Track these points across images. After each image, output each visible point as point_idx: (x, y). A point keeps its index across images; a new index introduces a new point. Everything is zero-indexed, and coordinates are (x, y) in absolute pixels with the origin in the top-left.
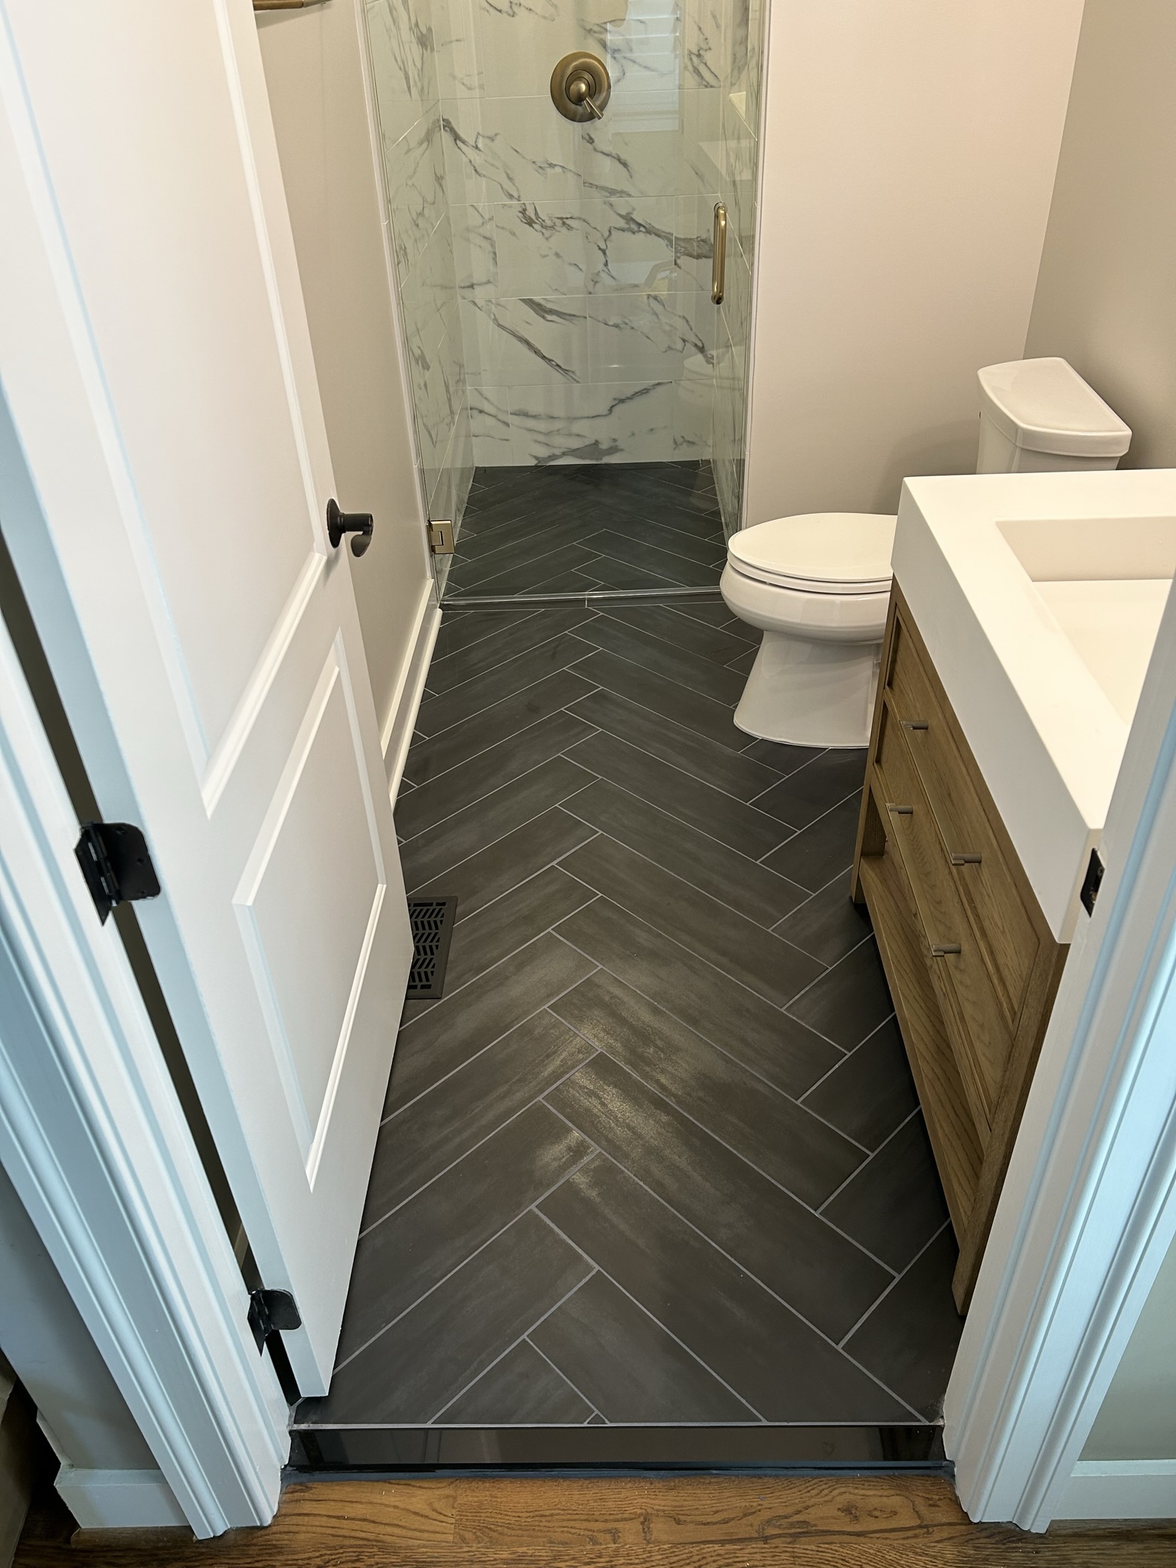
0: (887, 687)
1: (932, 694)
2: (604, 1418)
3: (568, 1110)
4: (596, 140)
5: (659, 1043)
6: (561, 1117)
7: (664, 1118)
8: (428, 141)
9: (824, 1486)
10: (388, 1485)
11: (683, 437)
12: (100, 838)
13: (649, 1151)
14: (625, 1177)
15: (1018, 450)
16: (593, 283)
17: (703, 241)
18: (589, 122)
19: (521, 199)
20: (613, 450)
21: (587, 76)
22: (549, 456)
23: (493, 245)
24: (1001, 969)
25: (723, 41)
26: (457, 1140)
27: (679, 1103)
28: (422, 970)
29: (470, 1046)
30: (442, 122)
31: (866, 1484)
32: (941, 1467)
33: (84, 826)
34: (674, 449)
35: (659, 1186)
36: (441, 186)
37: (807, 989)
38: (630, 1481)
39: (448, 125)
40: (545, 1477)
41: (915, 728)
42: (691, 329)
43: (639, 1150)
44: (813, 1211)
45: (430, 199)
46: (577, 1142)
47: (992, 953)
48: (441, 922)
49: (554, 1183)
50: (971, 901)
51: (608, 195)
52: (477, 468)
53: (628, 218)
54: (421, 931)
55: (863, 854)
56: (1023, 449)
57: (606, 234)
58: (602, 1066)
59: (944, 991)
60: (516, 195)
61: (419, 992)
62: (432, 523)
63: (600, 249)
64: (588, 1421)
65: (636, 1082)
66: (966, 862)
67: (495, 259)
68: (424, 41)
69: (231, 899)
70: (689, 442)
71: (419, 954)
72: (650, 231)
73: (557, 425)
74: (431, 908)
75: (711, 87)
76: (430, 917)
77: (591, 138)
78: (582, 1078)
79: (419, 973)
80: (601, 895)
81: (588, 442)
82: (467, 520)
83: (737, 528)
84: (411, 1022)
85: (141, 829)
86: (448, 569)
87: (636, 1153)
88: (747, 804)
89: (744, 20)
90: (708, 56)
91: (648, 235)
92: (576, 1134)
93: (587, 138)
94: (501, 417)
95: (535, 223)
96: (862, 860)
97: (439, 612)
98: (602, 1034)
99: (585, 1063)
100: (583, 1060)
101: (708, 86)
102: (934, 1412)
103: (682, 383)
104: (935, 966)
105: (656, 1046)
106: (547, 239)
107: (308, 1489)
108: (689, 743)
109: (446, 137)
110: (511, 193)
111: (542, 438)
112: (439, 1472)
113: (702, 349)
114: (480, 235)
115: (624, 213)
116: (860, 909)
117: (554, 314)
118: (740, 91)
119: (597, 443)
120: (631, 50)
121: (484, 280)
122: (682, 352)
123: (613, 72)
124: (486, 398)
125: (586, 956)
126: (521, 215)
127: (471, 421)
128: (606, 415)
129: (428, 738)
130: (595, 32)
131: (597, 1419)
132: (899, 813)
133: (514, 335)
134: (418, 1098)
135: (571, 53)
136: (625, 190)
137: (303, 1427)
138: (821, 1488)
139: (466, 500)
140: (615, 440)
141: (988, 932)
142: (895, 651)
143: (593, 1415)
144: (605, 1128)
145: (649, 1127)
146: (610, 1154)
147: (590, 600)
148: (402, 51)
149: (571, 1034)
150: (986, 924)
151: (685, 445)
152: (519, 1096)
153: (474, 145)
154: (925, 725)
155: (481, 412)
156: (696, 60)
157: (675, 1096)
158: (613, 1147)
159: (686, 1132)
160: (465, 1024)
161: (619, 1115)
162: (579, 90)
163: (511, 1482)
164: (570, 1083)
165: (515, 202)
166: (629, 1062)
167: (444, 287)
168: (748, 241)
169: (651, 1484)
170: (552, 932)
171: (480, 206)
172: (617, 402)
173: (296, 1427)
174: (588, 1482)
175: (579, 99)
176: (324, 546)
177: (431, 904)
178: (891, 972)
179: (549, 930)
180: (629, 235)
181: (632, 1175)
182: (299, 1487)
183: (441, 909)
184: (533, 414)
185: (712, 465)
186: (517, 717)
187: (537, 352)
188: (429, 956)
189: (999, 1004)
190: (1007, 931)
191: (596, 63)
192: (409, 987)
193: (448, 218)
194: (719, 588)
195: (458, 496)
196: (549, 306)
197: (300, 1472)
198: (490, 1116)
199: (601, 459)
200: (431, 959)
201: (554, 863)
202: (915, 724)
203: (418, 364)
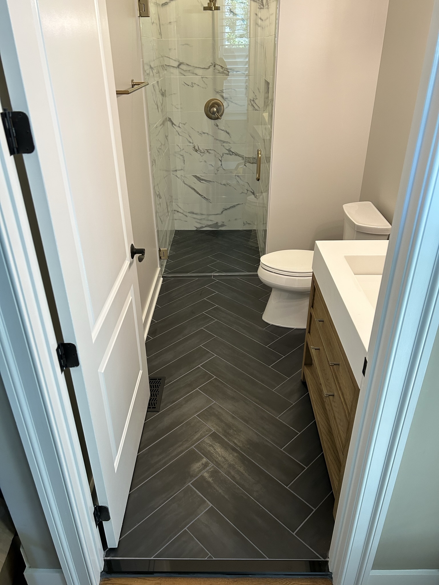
0: (311, 308)
1: (324, 310)
2: (212, 557)
3: (203, 451)
4: (219, 126)
5: (235, 429)
6: (200, 453)
7: (236, 454)
8: (163, 125)
9: (288, 581)
10: (137, 579)
11: (246, 222)
12: (62, 348)
13: (230, 465)
14: (221, 474)
15: (356, 232)
16: (217, 171)
17: (254, 158)
18: (217, 120)
19: (194, 143)
20: (223, 225)
21: (216, 106)
22: (201, 227)
23: (183, 158)
24: (345, 399)
25: (261, 96)
26: (164, 461)
27: (241, 449)
28: (153, 402)
29: (169, 428)
30: (168, 119)
31: (302, 580)
32: (327, 575)
33: (58, 343)
34: (244, 226)
35: (233, 478)
36: (167, 139)
37: (286, 411)
38: (221, 579)
39: (170, 120)
40: (192, 577)
41: (319, 321)
42: (250, 187)
43: (227, 465)
44: (286, 487)
45: (163, 143)
46: (205, 462)
47: (343, 395)
48: (160, 385)
49: (197, 476)
50: (337, 378)
51: (223, 143)
52: (176, 230)
53: (229, 150)
54: (153, 388)
55: (305, 364)
56: (357, 231)
57: (222, 155)
58: (214, 436)
59: (329, 409)
60: (192, 142)
61: (151, 409)
62: (161, 249)
63: (219, 160)
64: (207, 558)
65: (226, 442)
66: (334, 365)
67: (184, 162)
68: (163, 94)
69: (98, 369)
70: (249, 223)
71: (152, 396)
72: (236, 154)
73: (204, 217)
74: (156, 381)
75: (257, 110)
76: (156, 384)
77: (217, 125)
78: (207, 440)
79: (152, 403)
80: (215, 377)
81: (214, 222)
82: (172, 248)
83: (264, 254)
84: (148, 420)
85: (75, 345)
86: (165, 264)
87: (226, 466)
88: (267, 347)
89: (268, 92)
90: (256, 101)
91: (236, 156)
92: (205, 460)
93: (216, 125)
94: (185, 213)
95: (198, 151)
96: (305, 366)
97: (162, 279)
98: (214, 425)
99: (208, 435)
100: (208, 434)
101: (256, 110)
102: (326, 556)
103: (247, 204)
104: (327, 401)
105: (233, 430)
106: (202, 156)
107: (109, 580)
108: (247, 325)
109: (169, 123)
110: (190, 141)
111: (198, 221)
112: (155, 575)
113: (253, 193)
114: (179, 154)
115: (228, 149)
116: (304, 384)
117: (204, 181)
118: (266, 113)
119: (217, 223)
120: (231, 98)
121: (181, 169)
122: (246, 194)
123: (225, 104)
124: (180, 207)
125: (210, 398)
126: (193, 148)
127: (174, 214)
128: (220, 214)
129: (157, 322)
130: (219, 93)
131: (210, 557)
132: (315, 349)
133: (190, 187)
134: (151, 446)
135: (211, 99)
136: (228, 141)
137: (108, 558)
138: (287, 582)
139: (172, 241)
140: (223, 222)
141: (342, 388)
142: (314, 296)
143: (209, 556)
144: (215, 457)
145: (231, 458)
146: (216, 466)
147: (214, 276)
148: (156, 98)
149: (204, 425)
150: (341, 385)
151: (247, 224)
152: (186, 446)
153: (178, 126)
154: (322, 320)
155: (178, 212)
156: (252, 102)
157: (240, 447)
158: (218, 464)
159: (243, 459)
160: (167, 421)
161: (220, 453)
162: (214, 110)
163: (180, 579)
164: (203, 442)
165: (191, 144)
166: (224, 435)
167: (166, 171)
168: (268, 159)
169: (228, 580)
170: (198, 390)
171: (179, 145)
172: (224, 210)
173: (106, 558)
174: (206, 579)
175: (214, 113)
176: (129, 259)
177: (156, 379)
178: (314, 405)
179: (197, 389)
180: (229, 156)
181: (224, 474)
182: (106, 579)
183: (159, 381)
184: (196, 213)
185: (256, 231)
186: (188, 315)
187: (198, 193)
188: (155, 397)
189: (345, 412)
190: (347, 387)
191: (220, 102)
192: (148, 408)
193: (169, 148)
194: (257, 273)
195: (169, 240)
196: (202, 178)
197: (107, 574)
198: (175, 452)
199: (219, 228)
200: (156, 398)
201: (199, 366)
202: (320, 320)
203: (158, 197)
